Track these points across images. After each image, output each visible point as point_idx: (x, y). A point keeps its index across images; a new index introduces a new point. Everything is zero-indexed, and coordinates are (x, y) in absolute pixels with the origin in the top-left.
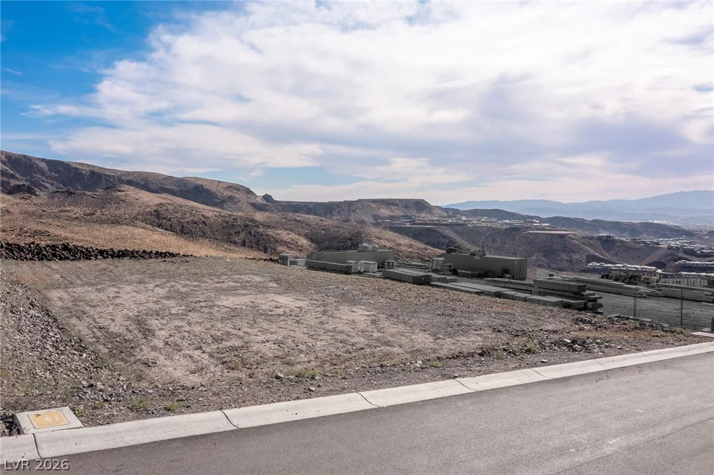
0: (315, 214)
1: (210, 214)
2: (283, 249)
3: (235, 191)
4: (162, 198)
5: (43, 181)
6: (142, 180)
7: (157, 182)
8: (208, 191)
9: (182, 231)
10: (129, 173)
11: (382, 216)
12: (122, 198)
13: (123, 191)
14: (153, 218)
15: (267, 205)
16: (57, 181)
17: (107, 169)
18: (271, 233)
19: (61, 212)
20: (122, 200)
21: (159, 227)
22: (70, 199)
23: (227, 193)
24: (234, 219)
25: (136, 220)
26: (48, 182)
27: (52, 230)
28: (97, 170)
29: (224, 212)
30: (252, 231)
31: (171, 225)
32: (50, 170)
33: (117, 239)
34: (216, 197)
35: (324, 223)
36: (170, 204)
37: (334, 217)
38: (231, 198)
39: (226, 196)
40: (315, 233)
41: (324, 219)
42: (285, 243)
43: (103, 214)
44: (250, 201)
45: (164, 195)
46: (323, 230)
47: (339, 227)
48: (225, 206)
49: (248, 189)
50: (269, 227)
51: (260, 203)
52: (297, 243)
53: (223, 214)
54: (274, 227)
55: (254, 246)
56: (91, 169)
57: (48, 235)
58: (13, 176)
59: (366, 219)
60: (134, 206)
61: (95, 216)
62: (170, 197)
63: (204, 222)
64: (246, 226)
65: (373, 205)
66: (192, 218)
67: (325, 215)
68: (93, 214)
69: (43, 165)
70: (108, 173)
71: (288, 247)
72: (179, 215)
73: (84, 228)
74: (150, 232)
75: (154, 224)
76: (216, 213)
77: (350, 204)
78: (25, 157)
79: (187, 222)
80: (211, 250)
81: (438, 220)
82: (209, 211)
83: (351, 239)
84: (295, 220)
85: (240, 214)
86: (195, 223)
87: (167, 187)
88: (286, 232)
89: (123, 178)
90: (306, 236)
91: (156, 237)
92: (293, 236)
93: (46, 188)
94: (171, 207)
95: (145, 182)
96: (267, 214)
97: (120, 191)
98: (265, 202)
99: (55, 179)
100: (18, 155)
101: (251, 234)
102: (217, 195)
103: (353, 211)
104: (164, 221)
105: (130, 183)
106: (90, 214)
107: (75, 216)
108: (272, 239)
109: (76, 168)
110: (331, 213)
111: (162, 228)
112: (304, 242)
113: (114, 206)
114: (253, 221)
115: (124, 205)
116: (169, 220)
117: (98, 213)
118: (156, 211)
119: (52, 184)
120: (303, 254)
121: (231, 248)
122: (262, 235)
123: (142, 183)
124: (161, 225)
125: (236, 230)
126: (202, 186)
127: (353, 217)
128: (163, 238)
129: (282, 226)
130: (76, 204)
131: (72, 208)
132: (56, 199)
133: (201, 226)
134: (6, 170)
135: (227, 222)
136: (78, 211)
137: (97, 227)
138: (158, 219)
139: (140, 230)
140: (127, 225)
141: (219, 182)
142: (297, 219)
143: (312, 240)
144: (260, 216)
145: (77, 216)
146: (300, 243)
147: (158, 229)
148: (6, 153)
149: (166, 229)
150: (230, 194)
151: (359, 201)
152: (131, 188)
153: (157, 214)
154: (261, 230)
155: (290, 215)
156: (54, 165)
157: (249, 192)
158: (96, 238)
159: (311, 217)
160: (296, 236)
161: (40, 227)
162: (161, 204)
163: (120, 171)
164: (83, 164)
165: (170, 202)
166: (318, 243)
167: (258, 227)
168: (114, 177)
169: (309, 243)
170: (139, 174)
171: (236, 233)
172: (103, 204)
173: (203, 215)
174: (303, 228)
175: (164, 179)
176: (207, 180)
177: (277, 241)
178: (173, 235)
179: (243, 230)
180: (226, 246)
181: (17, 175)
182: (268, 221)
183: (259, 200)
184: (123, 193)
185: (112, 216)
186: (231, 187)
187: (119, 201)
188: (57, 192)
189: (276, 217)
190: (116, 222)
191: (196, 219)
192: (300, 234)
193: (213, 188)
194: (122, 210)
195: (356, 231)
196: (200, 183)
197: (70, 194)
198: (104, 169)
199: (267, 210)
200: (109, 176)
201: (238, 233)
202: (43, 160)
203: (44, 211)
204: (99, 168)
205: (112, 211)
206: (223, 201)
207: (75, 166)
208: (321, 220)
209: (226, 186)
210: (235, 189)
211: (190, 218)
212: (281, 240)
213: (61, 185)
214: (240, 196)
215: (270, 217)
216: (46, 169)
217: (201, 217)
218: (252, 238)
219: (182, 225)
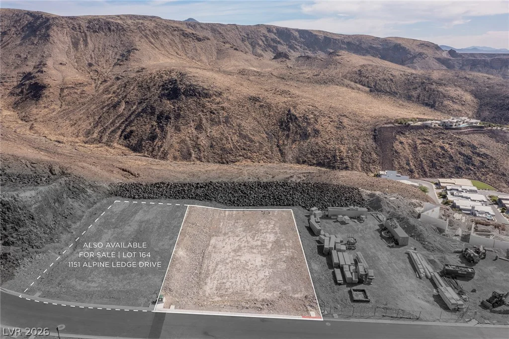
1: (396, 73)
2: (449, 103)
3: (426, 48)
4: (365, 59)
5: (296, 45)
7: (367, 42)
8: (404, 49)
12: (339, 61)
13: (340, 56)
14: (357, 76)
16: (304, 44)
18: (442, 90)
19: (300, 74)
20: (339, 63)
22: (308, 62)
23: (418, 50)
24: (414, 78)
25: (345, 78)
26: (299, 46)
27: (292, 90)
28: (329, 36)
29: (409, 71)
30: (427, 87)
31: (368, 82)
32: (300, 37)
34: (409, 53)
35: (490, 81)
36: (369, 65)
38: (421, 54)
39: (417, 52)
40: (480, 89)
42: (452, 99)
43: (324, 75)
44: (437, 55)
45: (369, 57)
46: (488, 87)
47: (503, 85)
50: (441, 85)
52: (461, 98)
54: (444, 85)
56: (326, 35)
57: (289, 94)
58: (279, 43)
60: (346, 66)
61: (319, 76)
62: (372, 58)
63: (391, 80)
64: (423, 83)
66: (384, 76)
69: (296, 34)
71: (453, 101)
72: (374, 74)
73: (310, 88)
75: (356, 81)
76: (403, 72)
78: (286, 28)
79: (380, 80)
82: (396, 70)
84: (466, 78)
86: (385, 80)
88: (454, 88)
90: (472, 92)
92: (460, 92)
93: (297, 49)
94: (370, 68)
95: (358, 45)
97: (338, 55)
98: (449, 57)
99: (302, 43)
100: (283, 28)
101: (425, 90)
102: (410, 51)
104: (364, 79)
106: (316, 75)
107: (307, 77)
108: (441, 94)
109: (316, 35)
111: (362, 85)
112: (468, 97)
113: (333, 66)
115: (339, 66)
116: (367, 78)
117: (321, 74)
118: (359, 71)
119: (301, 47)
120: (464, 108)
122: (434, 91)
125: (414, 86)
126: (400, 45)
129: (453, 83)
130: (310, 66)
131: (307, 70)
132: (300, 62)
133: (389, 82)
134: (276, 39)
135: (409, 79)
137: (318, 86)
138: (360, 77)
141: (414, 40)
142: (468, 77)
143: (476, 96)
144: (436, 74)
145: (309, 76)
146: (464, 99)
148: (276, 27)
150: (421, 51)
152: (346, 52)
153: (360, 73)
154: (434, 87)
156: (302, 32)
157: (438, 48)
159: (481, 75)
160: (462, 93)
161: (285, 88)
162: (364, 65)
163: (343, 35)
164: (321, 31)
165: (371, 63)
166: (480, 99)
167: (432, 84)
168: (339, 40)
169: (472, 98)
170: (357, 37)
171: (414, 88)
172: (326, 65)
173: (391, 74)
174: (470, 85)
175: (373, 39)
176: (405, 39)
177: (445, 96)
179: (420, 87)
181: (282, 41)
182: (442, 78)
183: (445, 55)
185: (329, 76)
186: (423, 44)
187: (337, 63)
188: (300, 57)
191: (386, 77)
192: (466, 90)
193: (408, 46)
194: (338, 70)
196: (399, 42)
197: (308, 58)
200: (336, 39)
201: (415, 89)
202: (297, 30)
203: (291, 73)
204: (330, 33)
205: (332, 72)
206: (415, 57)
207: (315, 33)
208: (489, 78)
209: (419, 43)
210: (427, 46)
211: (381, 76)
212: (449, 96)
213: (306, 48)
214: (429, 52)
215: (445, 75)
216: (298, 36)
217: (389, 75)
218: (425, 93)
219: (376, 82)
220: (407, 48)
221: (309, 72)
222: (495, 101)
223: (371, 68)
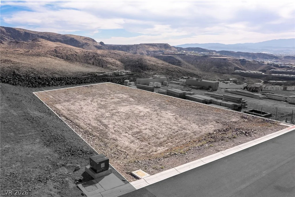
0: (122, 50)
1: (78, 51)
2: (110, 66)
3: (88, 40)
5: (4, 37)
6: (47, 36)
7: (54, 37)
8: (76, 41)
9: (67, 59)
10: (41, 33)
11: (150, 51)
13: (40, 41)
14: (54, 53)
15: (102, 47)
16: (10, 37)
17: (32, 31)
18: (105, 59)
19: (15, 51)
20: (40, 45)
21: (57, 57)
22: (17, 45)
23: (84, 41)
24: (88, 53)
25: (47, 54)
26: (7, 37)
27: (12, 59)
28: (27, 32)
29: (84, 50)
30: (97, 58)
31: (62, 56)
32: (7, 32)
33: (40, 63)
34: (80, 43)
35: (127, 55)
37: (130, 52)
38: (86, 44)
39: (84, 42)
40: (123, 59)
41: (126, 53)
42: (111, 63)
43: (33, 52)
44: (95, 45)
45: (58, 43)
46: (126, 57)
47: (133, 56)
48: (84, 47)
49: (93, 39)
50: (104, 56)
51: (99, 46)
52: (115, 63)
53: (84, 51)
54: (105, 57)
55: (97, 64)
56: (25, 31)
57: (11, 62)
59: (143, 52)
60: (46, 48)
61: (29, 53)
62: (60, 43)
63: (76, 55)
64: (94, 56)
65: (146, 46)
66: (71, 53)
67: (127, 50)
68: (28, 52)
69: (4, 29)
70: (32, 33)
71: (112, 65)
72: (65, 52)
73: (26, 58)
74: (54, 60)
75: (55, 56)
76: (81, 51)
77: (137, 46)
79: (69, 55)
80: (80, 67)
81: (173, 53)
82: (78, 50)
83: (138, 61)
84: (114, 53)
85: (91, 51)
86: (72, 55)
87: (58, 39)
88: (111, 59)
89: (39, 35)
90: (119, 60)
91: (56, 61)
92: (113, 60)
93: (6, 40)
95: (49, 37)
96: (102, 51)
97: (39, 41)
98: (101, 45)
99: (8, 35)
101: (96, 60)
102: (80, 42)
103: (138, 49)
104: (59, 54)
105: (42, 37)
106: (27, 52)
107: (21, 53)
108: (105, 62)
109: (18, 31)
110: (129, 50)
111: (58, 57)
112: (118, 62)
113: (37, 48)
114: (96, 54)
115: (41, 47)
116: (61, 54)
117: (31, 51)
118: (55, 50)
119: (8, 38)
120: (118, 68)
121: (89, 66)
122: (101, 60)
123: (48, 37)
124: (58, 56)
125: (90, 58)
126: (73, 38)
127: (138, 51)
128: (60, 62)
129: (109, 56)
130: (20, 47)
131: (19, 49)
132: (11, 45)
133: (75, 56)
135: (86, 55)
136: (22, 51)
137: (31, 57)
138: (56, 54)
139: (50, 59)
140: (44, 56)
141: (81, 36)
142: (115, 53)
143: (122, 62)
144: (99, 52)
145: (22, 53)
146: (117, 63)
147: (57, 58)
149: (60, 58)
150: (86, 42)
151: (141, 44)
152: (44, 40)
153: (56, 51)
154: (100, 58)
155: (112, 51)
156: (8, 29)
157: (94, 41)
158: (32, 62)
159: (121, 52)
160: (115, 60)
161: (7, 58)
162: (57, 47)
163: (37, 32)
164: (21, 29)
165: (61, 46)
166: (125, 63)
167: (99, 56)
168: (35, 34)
169: (120, 63)
170: (46, 33)
171: (89, 59)
172: (32, 47)
173: (75, 52)
174: (118, 57)
175: (57, 35)
176: (75, 35)
177: (107, 62)
178: (64, 61)
179: (93, 58)
180: (86, 65)
182: (103, 54)
183: (98, 44)
184: (40, 42)
185: (36, 52)
186: (86, 39)
187: (39, 46)
188: (11, 42)
189: (106, 52)
190: (38, 55)
191: (72, 53)
192: (116, 59)
193: (78, 39)
194: (40, 50)
195: (140, 58)
196: (73, 37)
197: (17, 43)
198: (30, 31)
199: (102, 49)
200: (33, 34)
201: (90, 59)
202: (3, 27)
203: (7, 51)
204: (28, 31)
205: (36, 50)
206: (83, 45)
207: (18, 30)
208: (125, 53)
209: (84, 38)
210: (88, 39)
211: (70, 53)
212: (109, 62)
213: (13, 39)
214: (90, 42)
215: (104, 52)
216: (5, 31)
217: (74, 52)
218: (96, 61)
219: (67, 56)
220: (78, 40)
221: (21, 50)
222: (131, 63)
223: (62, 48)
